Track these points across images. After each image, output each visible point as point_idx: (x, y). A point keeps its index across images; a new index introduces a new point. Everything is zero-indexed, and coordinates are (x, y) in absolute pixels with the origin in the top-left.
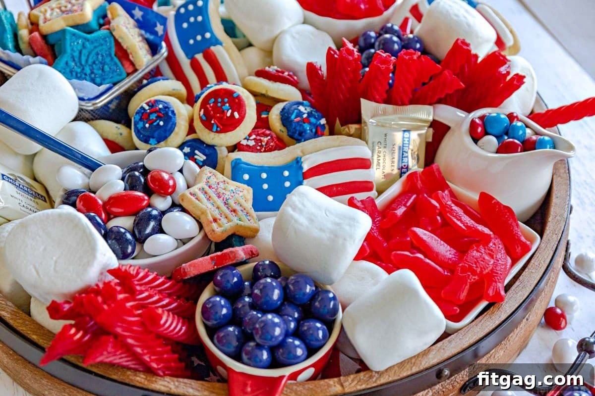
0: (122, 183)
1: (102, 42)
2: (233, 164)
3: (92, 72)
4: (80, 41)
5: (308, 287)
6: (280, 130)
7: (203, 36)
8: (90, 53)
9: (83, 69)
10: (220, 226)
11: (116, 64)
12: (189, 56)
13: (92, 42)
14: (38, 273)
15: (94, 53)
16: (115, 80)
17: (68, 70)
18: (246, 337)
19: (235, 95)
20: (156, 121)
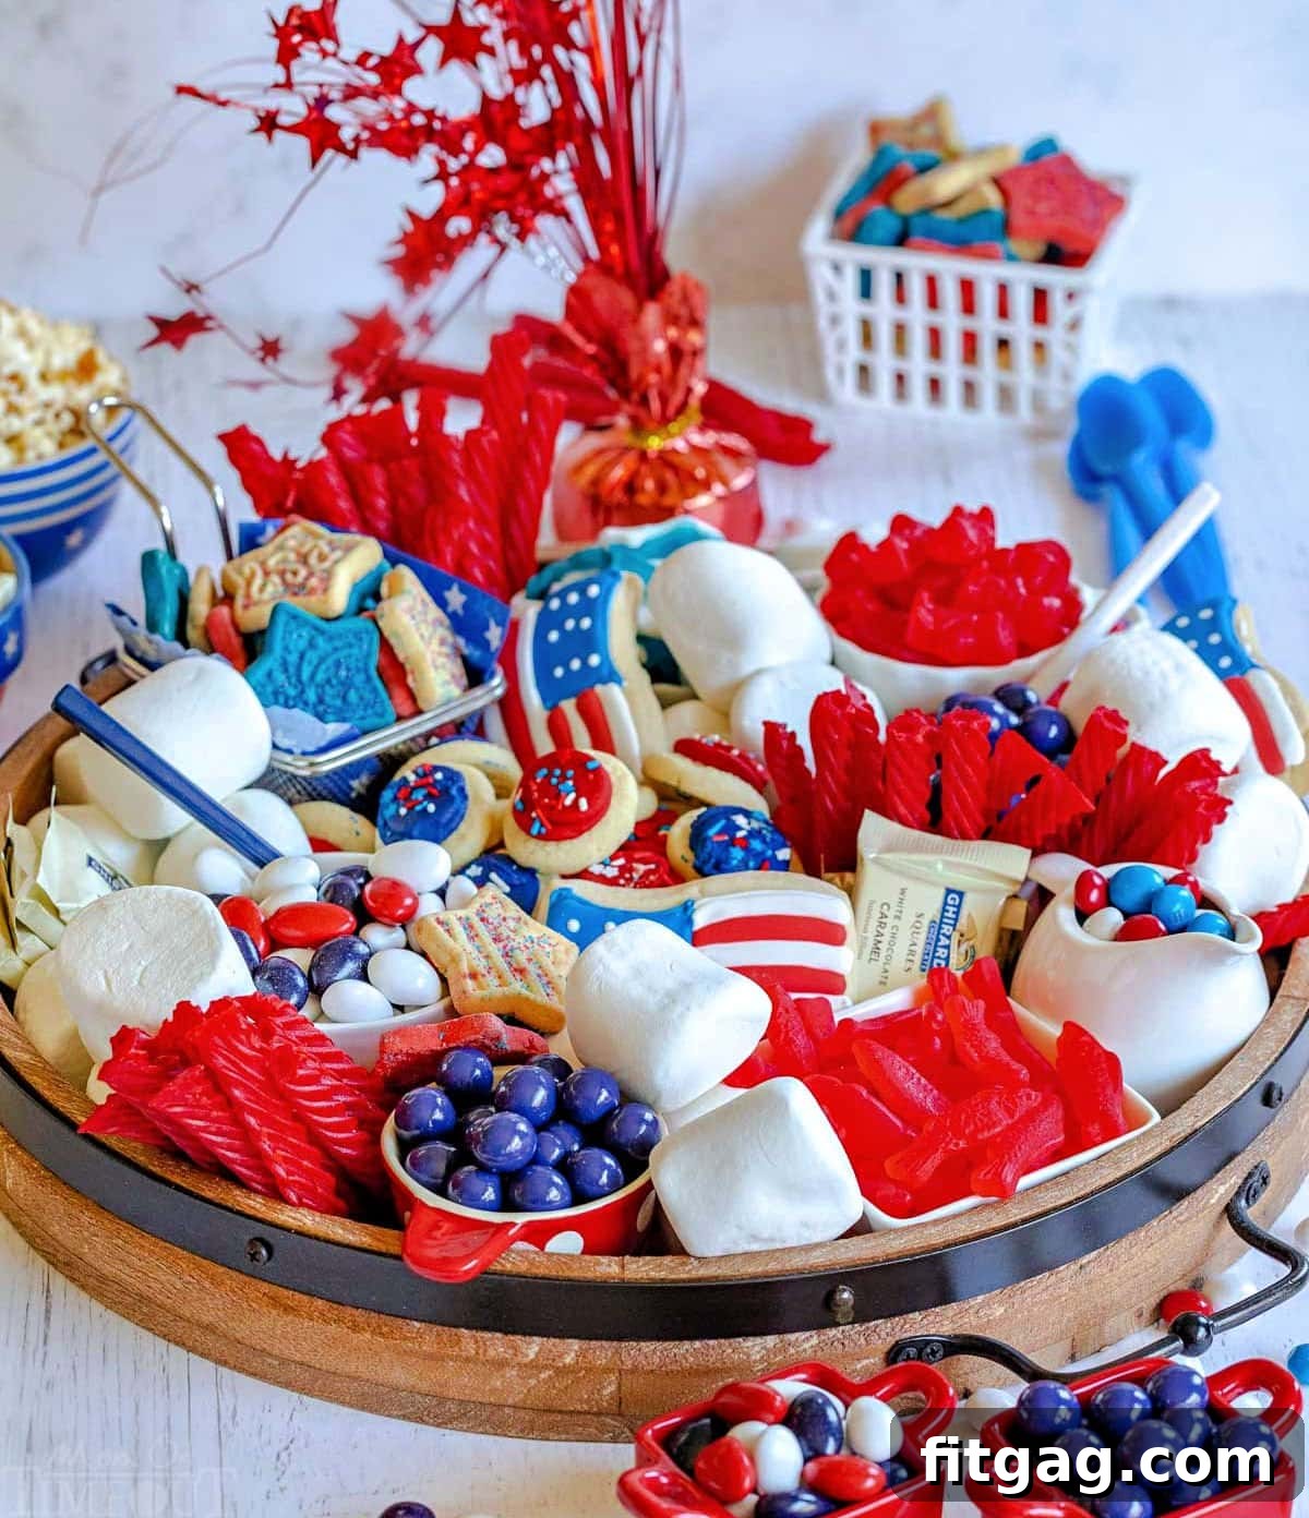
0: (313, 891)
1: (353, 641)
2: (554, 898)
3: (321, 701)
4: (305, 633)
5: (605, 1094)
6: (683, 857)
7: (584, 662)
8: (322, 660)
9: (303, 692)
10: (481, 987)
11: (375, 690)
12: (549, 704)
13: (331, 639)
14: (109, 984)
15: (330, 661)
16: (367, 724)
17: (269, 689)
18: (463, 1157)
19: (591, 765)
20: (421, 803)
